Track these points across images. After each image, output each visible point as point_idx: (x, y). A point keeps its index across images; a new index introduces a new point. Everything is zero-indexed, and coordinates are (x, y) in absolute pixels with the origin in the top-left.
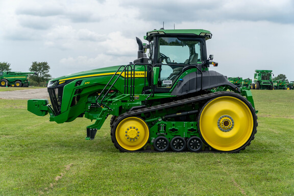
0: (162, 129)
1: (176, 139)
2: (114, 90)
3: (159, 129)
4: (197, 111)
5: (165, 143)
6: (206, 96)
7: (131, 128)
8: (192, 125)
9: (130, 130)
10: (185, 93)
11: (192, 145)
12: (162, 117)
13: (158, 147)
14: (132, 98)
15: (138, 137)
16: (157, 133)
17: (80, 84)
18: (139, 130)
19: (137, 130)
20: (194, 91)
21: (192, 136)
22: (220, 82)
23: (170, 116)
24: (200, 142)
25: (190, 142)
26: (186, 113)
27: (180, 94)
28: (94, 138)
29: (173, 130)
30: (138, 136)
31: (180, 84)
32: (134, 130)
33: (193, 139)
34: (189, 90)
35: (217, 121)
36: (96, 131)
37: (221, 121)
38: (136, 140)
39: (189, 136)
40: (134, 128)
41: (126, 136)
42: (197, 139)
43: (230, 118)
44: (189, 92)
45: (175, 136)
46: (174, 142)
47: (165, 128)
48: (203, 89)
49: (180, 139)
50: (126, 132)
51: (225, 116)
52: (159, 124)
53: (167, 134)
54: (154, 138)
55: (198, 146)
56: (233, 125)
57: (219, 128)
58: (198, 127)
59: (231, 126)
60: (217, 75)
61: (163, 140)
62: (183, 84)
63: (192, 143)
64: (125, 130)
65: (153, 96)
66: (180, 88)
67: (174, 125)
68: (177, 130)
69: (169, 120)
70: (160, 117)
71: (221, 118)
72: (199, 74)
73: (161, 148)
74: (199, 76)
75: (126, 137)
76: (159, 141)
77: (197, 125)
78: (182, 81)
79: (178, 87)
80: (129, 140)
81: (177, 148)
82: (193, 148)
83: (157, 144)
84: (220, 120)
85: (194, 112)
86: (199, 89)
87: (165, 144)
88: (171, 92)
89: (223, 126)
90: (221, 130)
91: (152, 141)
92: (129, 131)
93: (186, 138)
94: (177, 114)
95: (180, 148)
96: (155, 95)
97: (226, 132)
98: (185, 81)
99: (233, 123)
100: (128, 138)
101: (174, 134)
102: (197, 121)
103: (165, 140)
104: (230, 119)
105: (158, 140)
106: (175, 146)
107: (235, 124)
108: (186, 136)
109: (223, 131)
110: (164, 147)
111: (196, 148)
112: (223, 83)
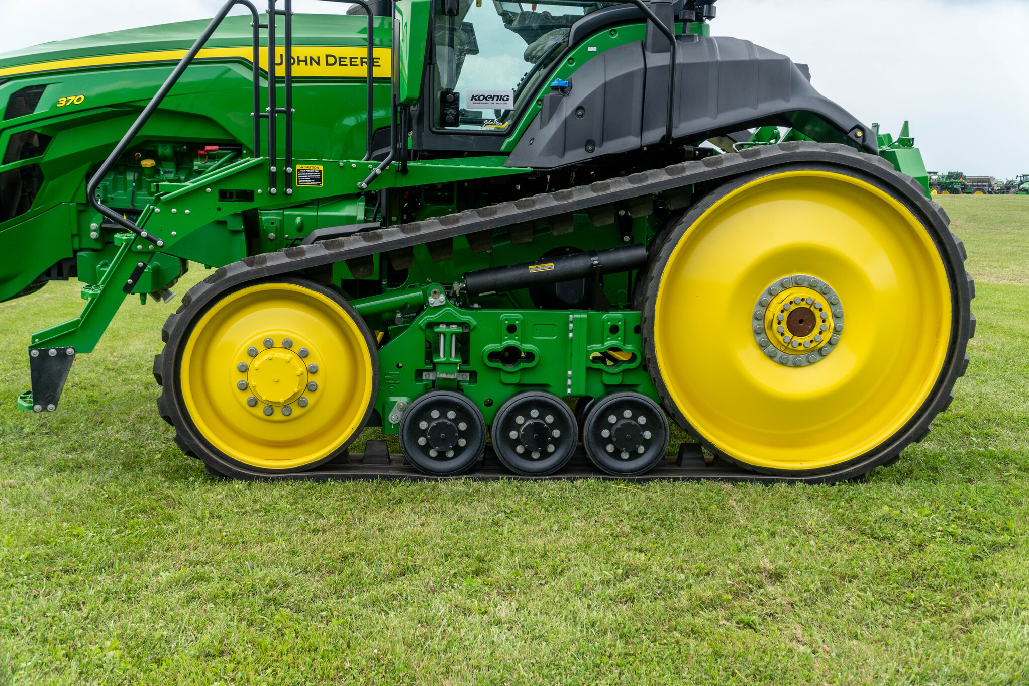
0: (446, 354)
1: (523, 408)
2: (222, 144)
3: (431, 350)
4: (641, 252)
5: (462, 426)
6: (693, 170)
7: (269, 344)
8: (614, 330)
9: (265, 356)
10: (577, 155)
11: (609, 440)
12: (448, 287)
13: (425, 450)
14: (281, 181)
15: (311, 398)
16: (419, 373)
17: (32, 106)
18: (317, 358)
19: (304, 354)
20: (630, 142)
21: (610, 389)
22: (773, 97)
23: (490, 278)
24: (654, 423)
25: (601, 422)
26: (578, 264)
27: (553, 162)
28: (54, 400)
29: (510, 355)
30: (311, 388)
31: (555, 106)
32: (287, 355)
33: (616, 408)
34: (603, 140)
35: (752, 307)
36: (64, 359)
37: (775, 309)
38: (297, 411)
39: (597, 390)
40: (288, 345)
41: (244, 387)
42: (639, 408)
43: (823, 292)
44: (599, 152)
45: (522, 387)
46: (509, 423)
47: (463, 342)
48: (677, 133)
49: (545, 407)
50: (244, 369)
51: (798, 284)
52: (431, 325)
53: (473, 375)
54: (402, 400)
55: (647, 444)
56: (837, 331)
57: (762, 346)
58: (647, 343)
59: (826, 337)
60: (758, 56)
61: (451, 414)
62: (569, 106)
63: (610, 426)
64: (239, 356)
65: (404, 170)
66: (554, 126)
67: (512, 329)
68: (530, 356)
69: (487, 304)
70: (437, 287)
71: (772, 293)
72: (657, 50)
73: (441, 457)
74: (658, 60)
75: (244, 397)
76: (429, 419)
77: (637, 329)
78: (564, 91)
79: (543, 125)
80: (259, 411)
81: (527, 455)
82: (616, 455)
83: (415, 432)
84: (765, 305)
85: (623, 256)
86: (654, 135)
87: (462, 434)
88: (507, 154)
89: (780, 334)
90: (771, 357)
91: (394, 416)
92: (257, 363)
93: (581, 403)
94: (533, 269)
95: (545, 455)
96: (411, 164)
97: (796, 365)
98: (582, 91)
99: (836, 316)
100: (254, 403)
101: (515, 379)
102: (640, 307)
103: (463, 413)
104: (820, 300)
105: (423, 412)
106: (517, 442)
107: (850, 325)
108: (582, 392)
109: (783, 363)
110: (458, 451)
111: (634, 455)
112: (786, 98)
